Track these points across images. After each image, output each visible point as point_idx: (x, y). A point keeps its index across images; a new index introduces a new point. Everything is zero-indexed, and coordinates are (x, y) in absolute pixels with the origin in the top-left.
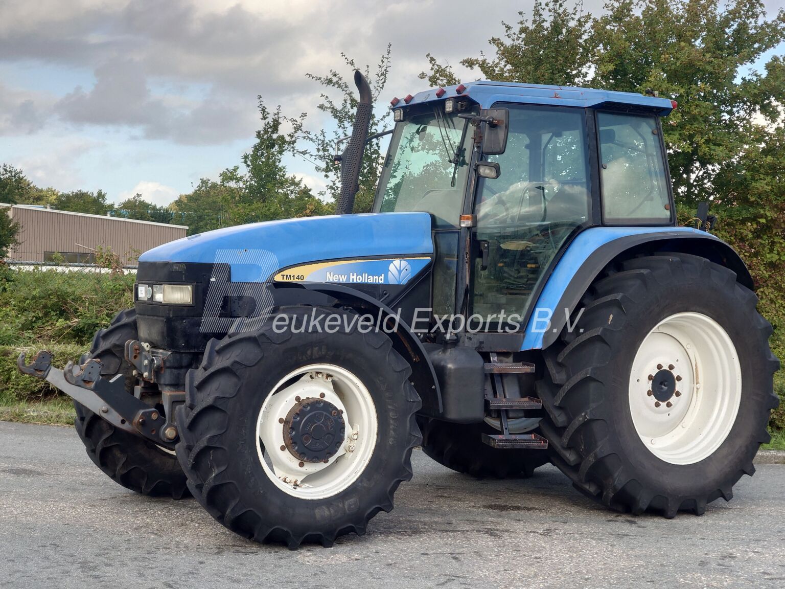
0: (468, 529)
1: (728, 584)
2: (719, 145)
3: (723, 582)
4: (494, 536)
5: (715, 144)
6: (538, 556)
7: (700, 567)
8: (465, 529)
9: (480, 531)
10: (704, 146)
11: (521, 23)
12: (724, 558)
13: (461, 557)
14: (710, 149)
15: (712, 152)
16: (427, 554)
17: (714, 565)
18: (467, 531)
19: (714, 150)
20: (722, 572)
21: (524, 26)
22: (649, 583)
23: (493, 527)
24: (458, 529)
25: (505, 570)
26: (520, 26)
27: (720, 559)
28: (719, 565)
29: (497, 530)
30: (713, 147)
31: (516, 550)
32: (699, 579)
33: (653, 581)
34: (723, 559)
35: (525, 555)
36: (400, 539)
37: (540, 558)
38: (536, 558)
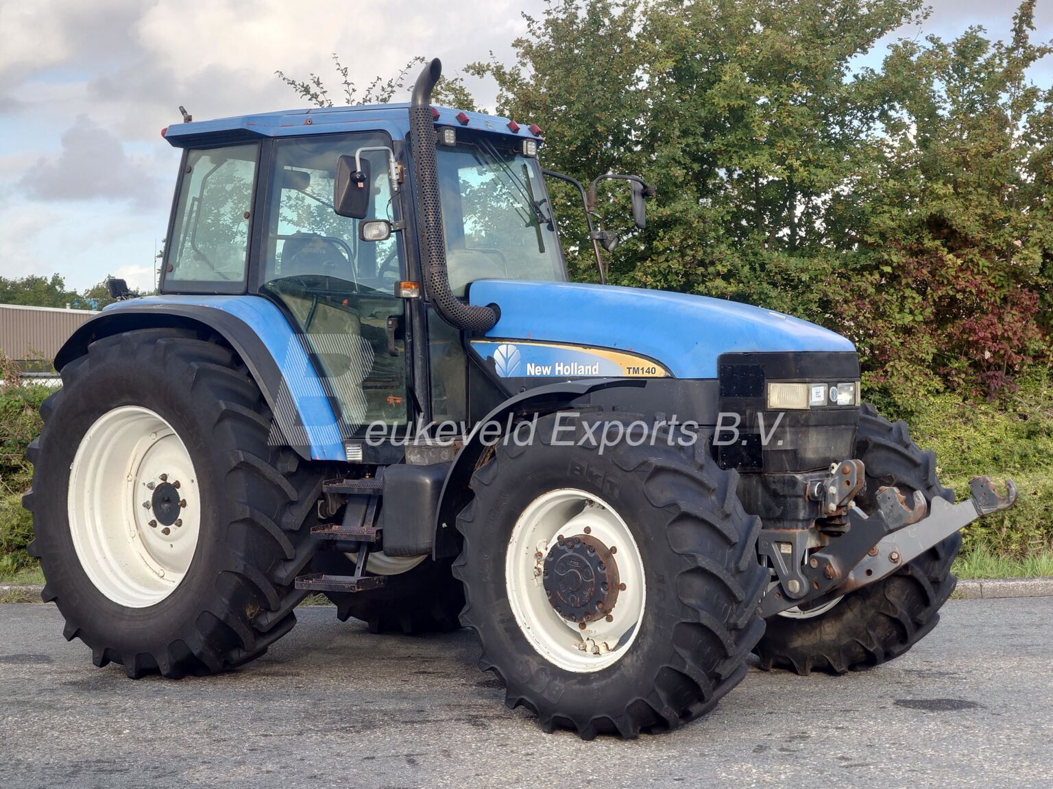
0: (444, 717)
1: (787, 777)
2: (823, 167)
3: (781, 774)
4: (478, 725)
5: (817, 167)
6: (530, 751)
7: (755, 754)
8: (440, 718)
9: (460, 720)
10: (801, 169)
11: (548, 13)
12: (792, 739)
13: (420, 760)
14: (810, 173)
15: (813, 177)
16: (373, 758)
17: (775, 751)
18: (442, 721)
19: (815, 174)
20: (783, 760)
21: (551, 17)
22: (677, 782)
23: (481, 713)
24: (430, 719)
25: (477, 775)
26: (546, 17)
27: (786, 741)
28: (782, 749)
29: (485, 717)
30: (812, 169)
31: (502, 745)
32: (748, 772)
33: (682, 779)
34: (790, 741)
35: (512, 751)
36: (342, 738)
37: (532, 754)
38: (528, 754)
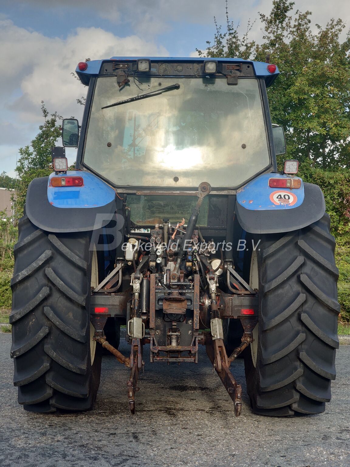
0: (153, 408)
1: (344, 458)
2: (344, 128)
3: (340, 456)
4: (171, 414)
5: (341, 127)
6: (200, 433)
7: (323, 441)
8: (151, 409)
9: (161, 410)
10: (334, 128)
11: (209, 49)
12: (342, 432)
13: (140, 436)
14: (338, 130)
15: (340, 132)
16: (115, 434)
17: (334, 439)
18: (152, 411)
19: (341, 131)
20: (340, 446)
22: (282, 458)
23: (172, 406)
24: (145, 409)
25: (172, 448)
26: (208, 50)
27: (339, 433)
28: (338, 438)
29: (175, 409)
30: (339, 128)
31: (184, 428)
32: (321, 452)
33: (285, 456)
34: (341, 433)
35: (190, 433)
36: (99, 420)
37: (201, 435)
38: (198, 435)
